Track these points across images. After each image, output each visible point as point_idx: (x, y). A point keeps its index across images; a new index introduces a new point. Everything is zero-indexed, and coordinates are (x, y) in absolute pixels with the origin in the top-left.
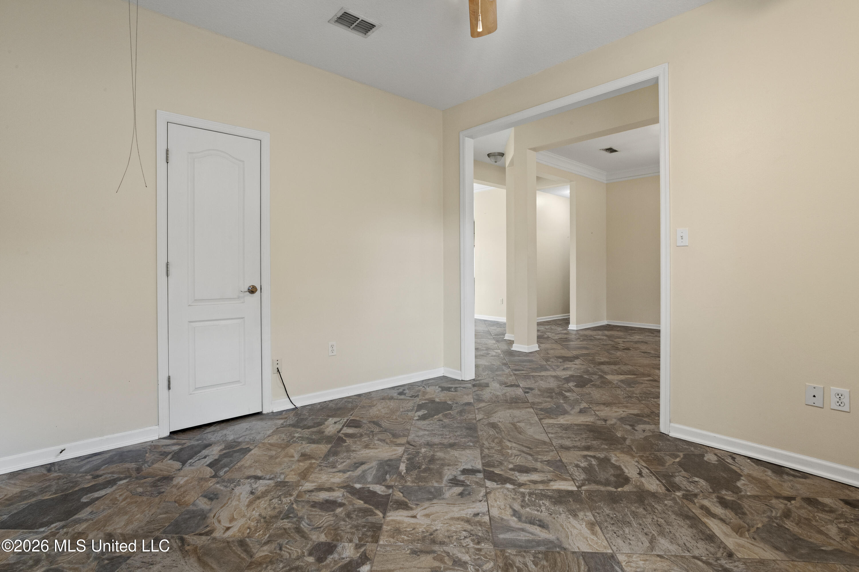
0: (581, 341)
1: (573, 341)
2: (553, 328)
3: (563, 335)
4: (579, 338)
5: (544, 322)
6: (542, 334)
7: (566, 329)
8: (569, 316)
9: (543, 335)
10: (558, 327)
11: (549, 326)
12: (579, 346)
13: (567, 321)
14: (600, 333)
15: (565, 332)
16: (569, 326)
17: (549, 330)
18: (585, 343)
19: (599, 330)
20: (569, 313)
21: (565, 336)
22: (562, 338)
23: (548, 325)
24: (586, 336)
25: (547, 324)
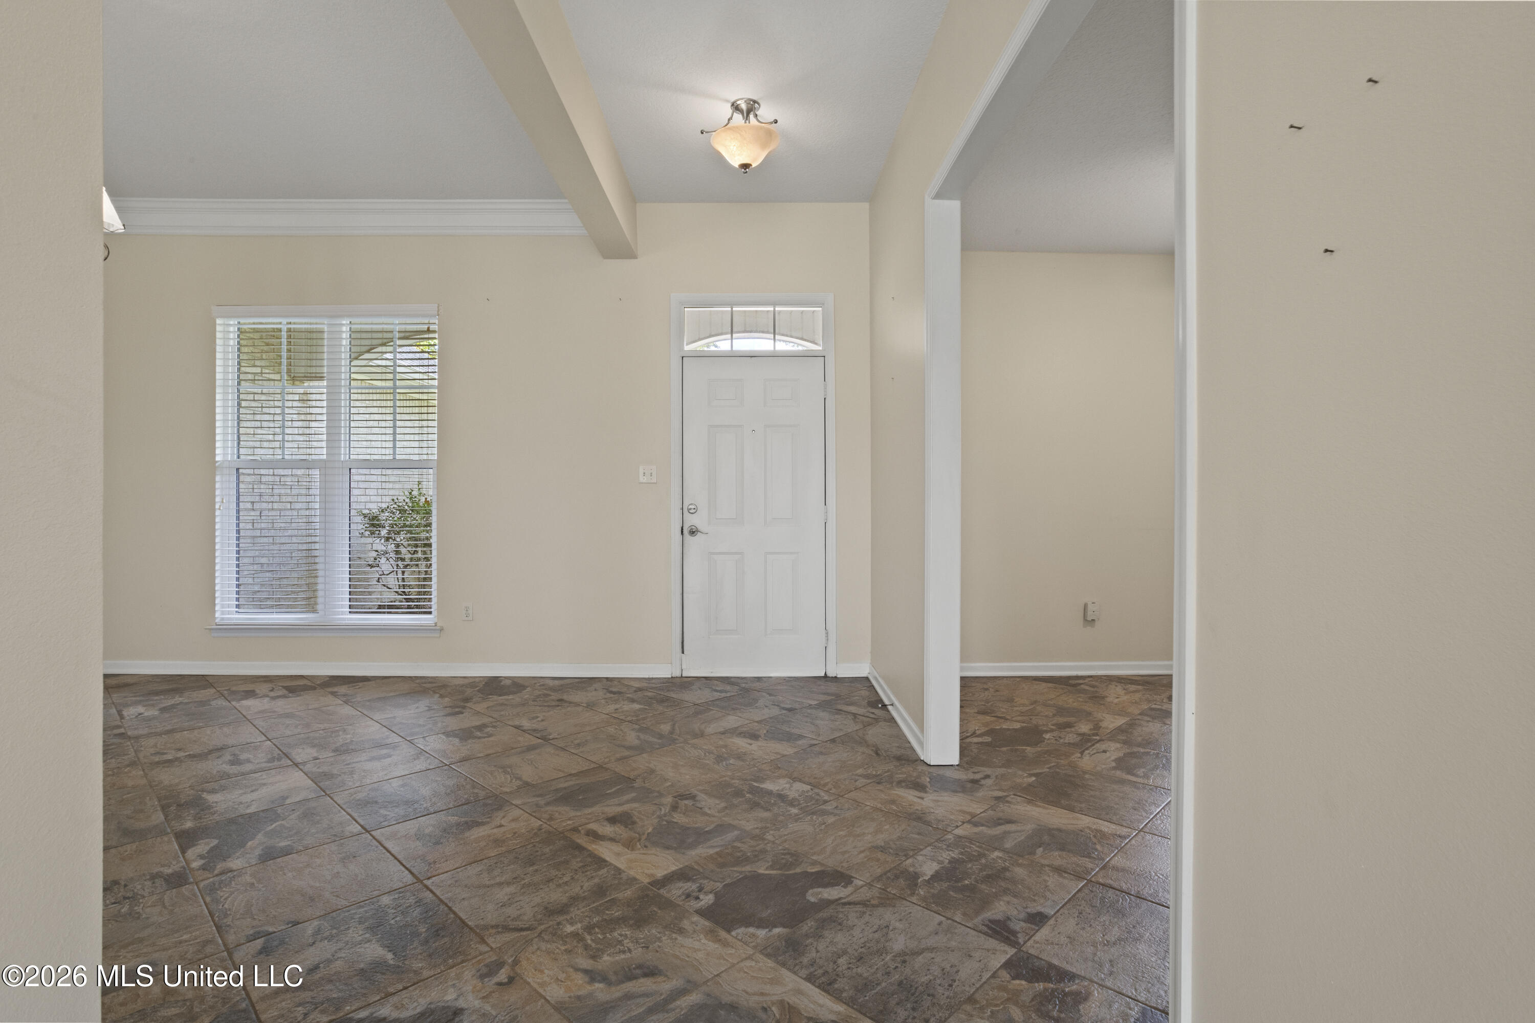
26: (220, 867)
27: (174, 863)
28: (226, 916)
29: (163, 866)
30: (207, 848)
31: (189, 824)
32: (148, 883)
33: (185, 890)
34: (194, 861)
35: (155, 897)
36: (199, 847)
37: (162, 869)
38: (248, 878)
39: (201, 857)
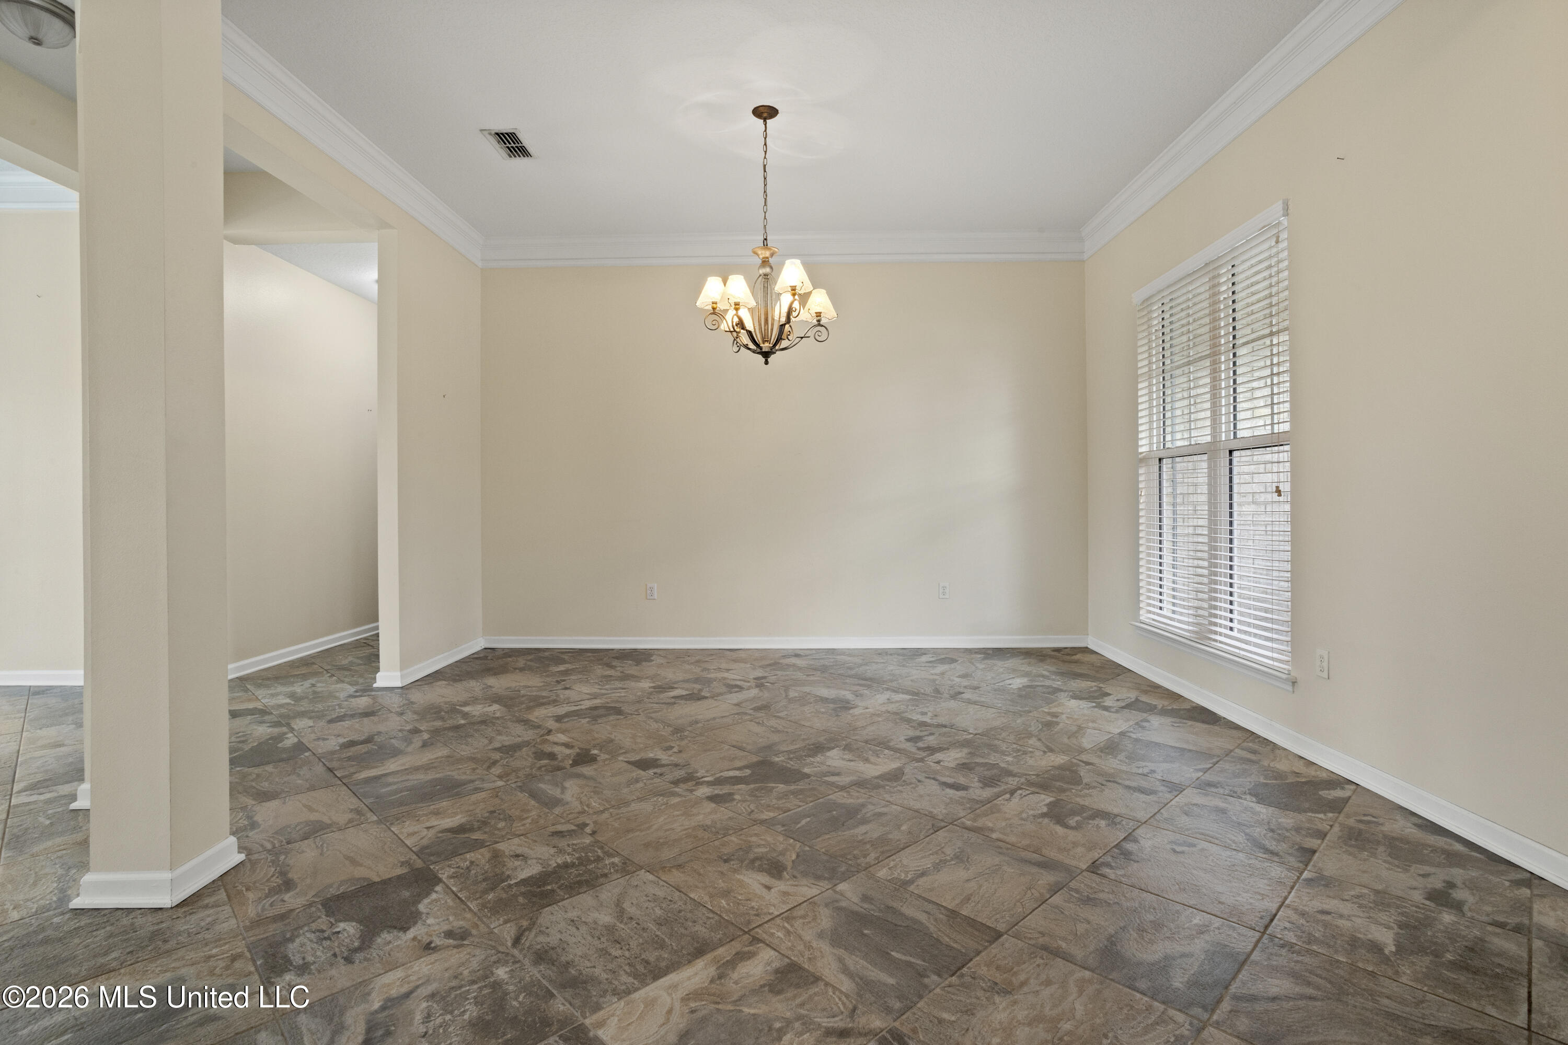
0: (425, 745)
1: (396, 753)
2: (320, 687)
3: (355, 723)
4: (416, 731)
5: (292, 664)
6: (276, 731)
7: (368, 689)
8: (377, 628)
9: (280, 738)
10: (340, 681)
11: (307, 684)
12: (422, 777)
13: (368, 651)
14: (475, 686)
15: (363, 702)
16: (378, 675)
17: (305, 706)
18: (441, 752)
19: (470, 675)
20: (377, 620)
21: (367, 727)
22: (352, 744)
23: (304, 677)
24: (434, 711)
25: (304, 670)
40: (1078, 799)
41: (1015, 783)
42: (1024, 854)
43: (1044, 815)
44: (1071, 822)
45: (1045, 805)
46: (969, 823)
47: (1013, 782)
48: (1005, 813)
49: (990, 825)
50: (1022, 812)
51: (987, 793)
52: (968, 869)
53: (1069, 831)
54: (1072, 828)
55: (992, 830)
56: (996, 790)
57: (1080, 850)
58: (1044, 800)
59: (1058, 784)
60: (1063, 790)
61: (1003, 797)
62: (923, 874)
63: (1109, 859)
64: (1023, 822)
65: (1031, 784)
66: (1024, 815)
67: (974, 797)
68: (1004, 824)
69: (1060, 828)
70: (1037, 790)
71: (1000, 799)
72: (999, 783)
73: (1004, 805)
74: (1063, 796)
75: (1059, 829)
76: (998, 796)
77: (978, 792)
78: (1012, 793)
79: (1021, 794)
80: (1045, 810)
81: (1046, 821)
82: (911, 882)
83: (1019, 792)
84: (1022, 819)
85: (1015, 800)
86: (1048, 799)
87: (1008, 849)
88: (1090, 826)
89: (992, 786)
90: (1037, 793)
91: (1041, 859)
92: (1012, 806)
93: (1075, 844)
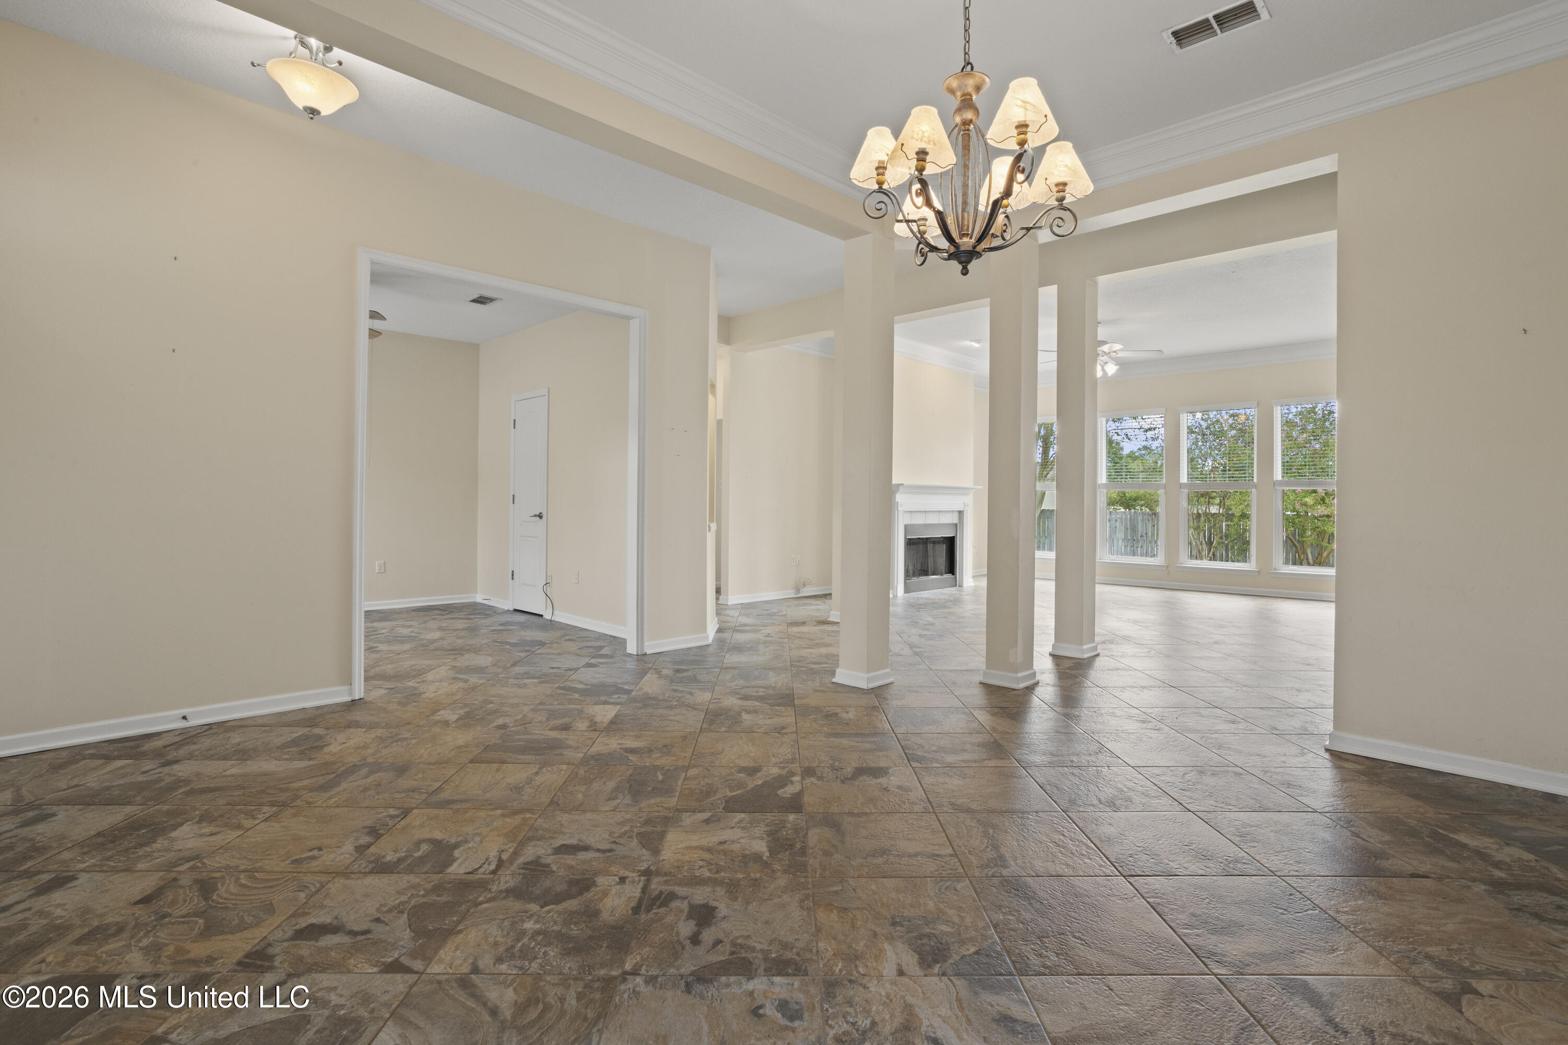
26: (784, 772)
27: (809, 785)
28: (792, 745)
29: (815, 784)
30: (786, 789)
31: (792, 817)
32: (825, 775)
33: (807, 765)
34: (797, 782)
35: (822, 765)
36: (791, 792)
37: (816, 782)
38: (773, 760)
39: (792, 782)
40: (417, 880)
41: (503, 879)
42: (468, 805)
43: (456, 846)
44: (426, 847)
45: (458, 858)
46: (528, 815)
47: (507, 880)
48: (498, 836)
49: (507, 820)
50: (481, 842)
51: (530, 853)
52: (507, 784)
53: (428, 836)
54: (424, 841)
55: (504, 816)
56: (521, 860)
57: (417, 823)
58: (460, 865)
59: (444, 899)
60: (437, 889)
61: (509, 854)
62: (537, 773)
63: (391, 823)
64: (476, 831)
65: (483, 885)
66: (478, 839)
67: (540, 843)
68: (495, 824)
69: (437, 837)
70: (471, 877)
71: (511, 850)
72: (522, 871)
73: (504, 844)
74: (436, 878)
75: (437, 835)
76: (516, 854)
77: (541, 852)
78: (500, 863)
79: (489, 864)
80: (456, 853)
81: (453, 841)
82: (540, 768)
83: (492, 867)
84: (479, 834)
85: (493, 854)
86: (457, 869)
87: (483, 805)
88: (404, 850)
89: (528, 863)
90: (469, 873)
91: (451, 806)
92: (492, 848)
93: (422, 826)
